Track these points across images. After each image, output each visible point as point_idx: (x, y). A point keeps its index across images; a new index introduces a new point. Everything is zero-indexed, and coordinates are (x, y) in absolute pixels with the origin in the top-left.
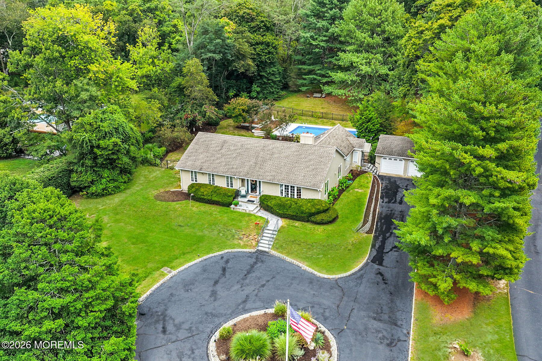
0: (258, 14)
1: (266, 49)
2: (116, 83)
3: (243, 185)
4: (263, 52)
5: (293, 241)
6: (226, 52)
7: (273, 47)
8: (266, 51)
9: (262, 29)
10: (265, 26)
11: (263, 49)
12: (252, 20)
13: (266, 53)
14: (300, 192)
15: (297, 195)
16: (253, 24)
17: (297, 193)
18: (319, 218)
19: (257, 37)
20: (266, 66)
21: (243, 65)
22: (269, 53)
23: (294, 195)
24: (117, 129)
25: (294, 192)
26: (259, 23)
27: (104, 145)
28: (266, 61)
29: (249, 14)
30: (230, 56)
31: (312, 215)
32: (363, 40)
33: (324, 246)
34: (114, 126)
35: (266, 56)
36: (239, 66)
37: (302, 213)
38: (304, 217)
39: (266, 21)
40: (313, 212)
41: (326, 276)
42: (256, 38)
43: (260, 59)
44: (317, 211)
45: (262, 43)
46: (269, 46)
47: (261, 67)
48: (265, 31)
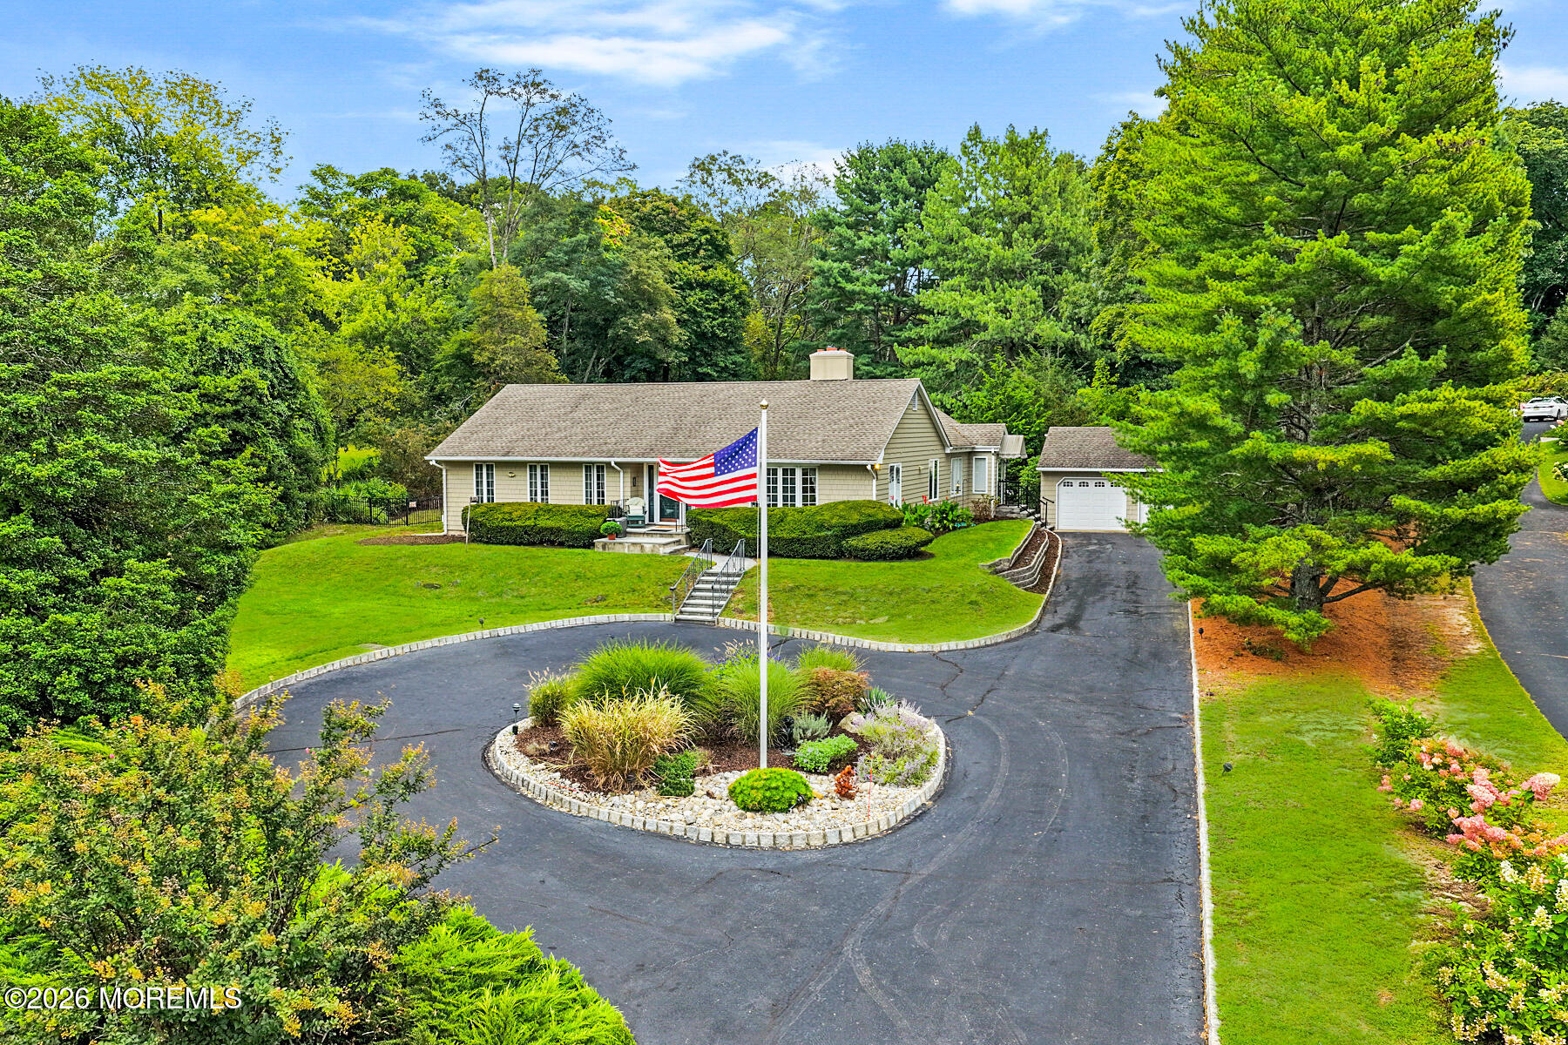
0: (693, 216)
1: (715, 300)
2: (272, 272)
3: (636, 493)
4: (707, 310)
5: (792, 589)
6: (601, 281)
7: (736, 297)
8: (714, 305)
9: (705, 250)
10: (711, 242)
11: (707, 302)
12: (679, 226)
13: (715, 313)
14: (813, 490)
15: (805, 498)
16: (678, 238)
17: (805, 490)
18: (872, 540)
19: (692, 270)
20: (714, 348)
21: (648, 326)
22: (724, 310)
23: (793, 498)
24: (257, 349)
25: (793, 490)
26: (694, 236)
27: (212, 388)
28: (714, 334)
29: (666, 212)
30: (612, 293)
31: (853, 534)
32: (984, 251)
33: (891, 594)
34: (250, 342)
35: (714, 319)
36: (637, 328)
37: (821, 527)
38: (825, 538)
39: (717, 231)
40: (855, 522)
41: (900, 647)
42: (686, 271)
43: (699, 327)
44: (864, 520)
45: (703, 286)
46: (722, 293)
47: (702, 350)
48: (710, 257)
